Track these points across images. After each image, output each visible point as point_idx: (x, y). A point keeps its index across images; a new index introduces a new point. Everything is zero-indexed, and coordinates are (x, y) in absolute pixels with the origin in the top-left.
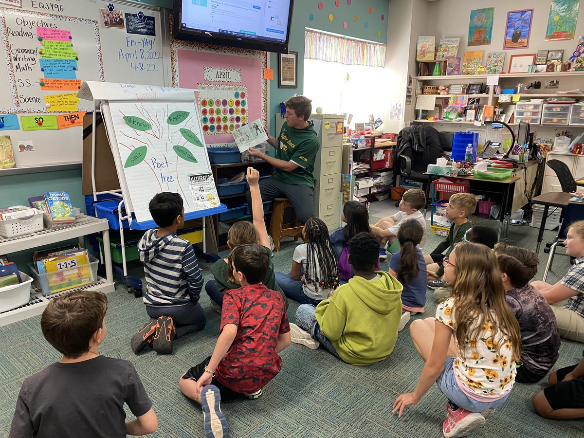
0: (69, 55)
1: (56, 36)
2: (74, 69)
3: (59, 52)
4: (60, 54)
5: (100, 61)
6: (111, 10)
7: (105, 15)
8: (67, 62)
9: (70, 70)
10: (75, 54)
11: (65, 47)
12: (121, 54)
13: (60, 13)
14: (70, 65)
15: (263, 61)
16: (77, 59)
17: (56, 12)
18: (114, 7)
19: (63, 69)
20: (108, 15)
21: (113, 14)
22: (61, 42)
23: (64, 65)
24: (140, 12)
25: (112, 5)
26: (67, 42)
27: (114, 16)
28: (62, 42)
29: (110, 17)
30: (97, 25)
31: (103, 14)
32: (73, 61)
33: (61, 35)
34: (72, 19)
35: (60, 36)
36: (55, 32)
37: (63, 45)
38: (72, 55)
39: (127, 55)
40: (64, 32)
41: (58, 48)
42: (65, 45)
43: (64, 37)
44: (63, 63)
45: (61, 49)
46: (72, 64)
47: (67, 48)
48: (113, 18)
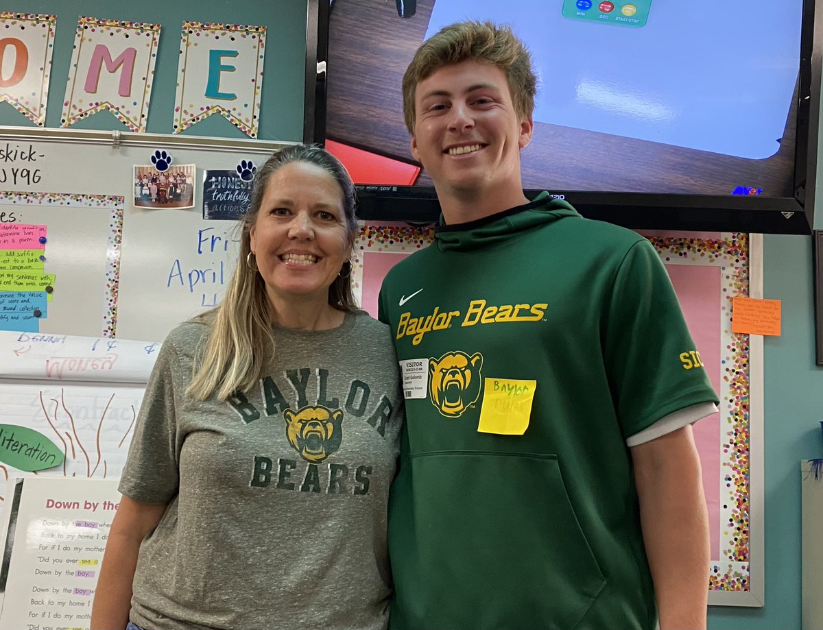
0: (31, 281)
1: (9, 238)
2: (38, 314)
3: (9, 275)
4: (8, 279)
5: (110, 293)
6: (162, 166)
7: (145, 181)
8: (22, 298)
9: (25, 318)
10: (47, 277)
11: (26, 264)
12: (176, 271)
13: (33, 188)
14: (29, 306)
15: (730, 271)
16: (50, 290)
17: (22, 185)
18: (169, 160)
19: (10, 316)
20: (154, 180)
21: (167, 177)
22: (16, 251)
23: (13, 305)
24: (244, 163)
25: (164, 153)
26: (31, 251)
27: (171, 180)
28: (22, 251)
29: (158, 186)
30: (119, 207)
31: (140, 178)
32: (39, 295)
33: (23, 236)
34: (57, 197)
35: (17, 238)
36: (9, 231)
37: (20, 259)
38: (39, 281)
39: (195, 276)
40: (29, 230)
41: (8, 265)
42: (25, 258)
43: (29, 239)
44: (11, 302)
45: (14, 268)
46: (35, 303)
47: (31, 264)
48: (167, 185)
